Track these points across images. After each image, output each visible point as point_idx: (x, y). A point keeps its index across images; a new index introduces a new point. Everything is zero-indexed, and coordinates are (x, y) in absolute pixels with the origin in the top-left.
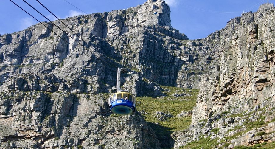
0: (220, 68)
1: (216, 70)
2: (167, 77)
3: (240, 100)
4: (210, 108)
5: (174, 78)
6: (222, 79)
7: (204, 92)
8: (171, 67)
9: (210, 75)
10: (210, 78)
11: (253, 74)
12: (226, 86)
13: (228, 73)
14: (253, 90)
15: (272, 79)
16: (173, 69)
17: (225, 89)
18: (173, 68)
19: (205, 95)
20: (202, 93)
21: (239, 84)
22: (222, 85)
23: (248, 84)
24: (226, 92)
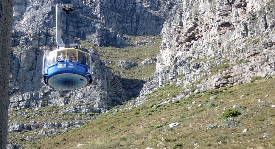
0: (182, 14)
1: (178, 16)
2: (129, 25)
3: (204, 45)
4: (174, 54)
5: (137, 25)
6: (185, 24)
7: (168, 39)
8: (133, 15)
9: (172, 21)
10: (172, 24)
11: (216, 18)
12: (189, 31)
13: (191, 18)
14: (216, 34)
15: (235, 21)
16: (135, 17)
17: (188, 34)
18: (135, 15)
19: (169, 41)
20: (166, 40)
21: (202, 28)
22: (185, 31)
23: (211, 29)
24: (190, 37)
